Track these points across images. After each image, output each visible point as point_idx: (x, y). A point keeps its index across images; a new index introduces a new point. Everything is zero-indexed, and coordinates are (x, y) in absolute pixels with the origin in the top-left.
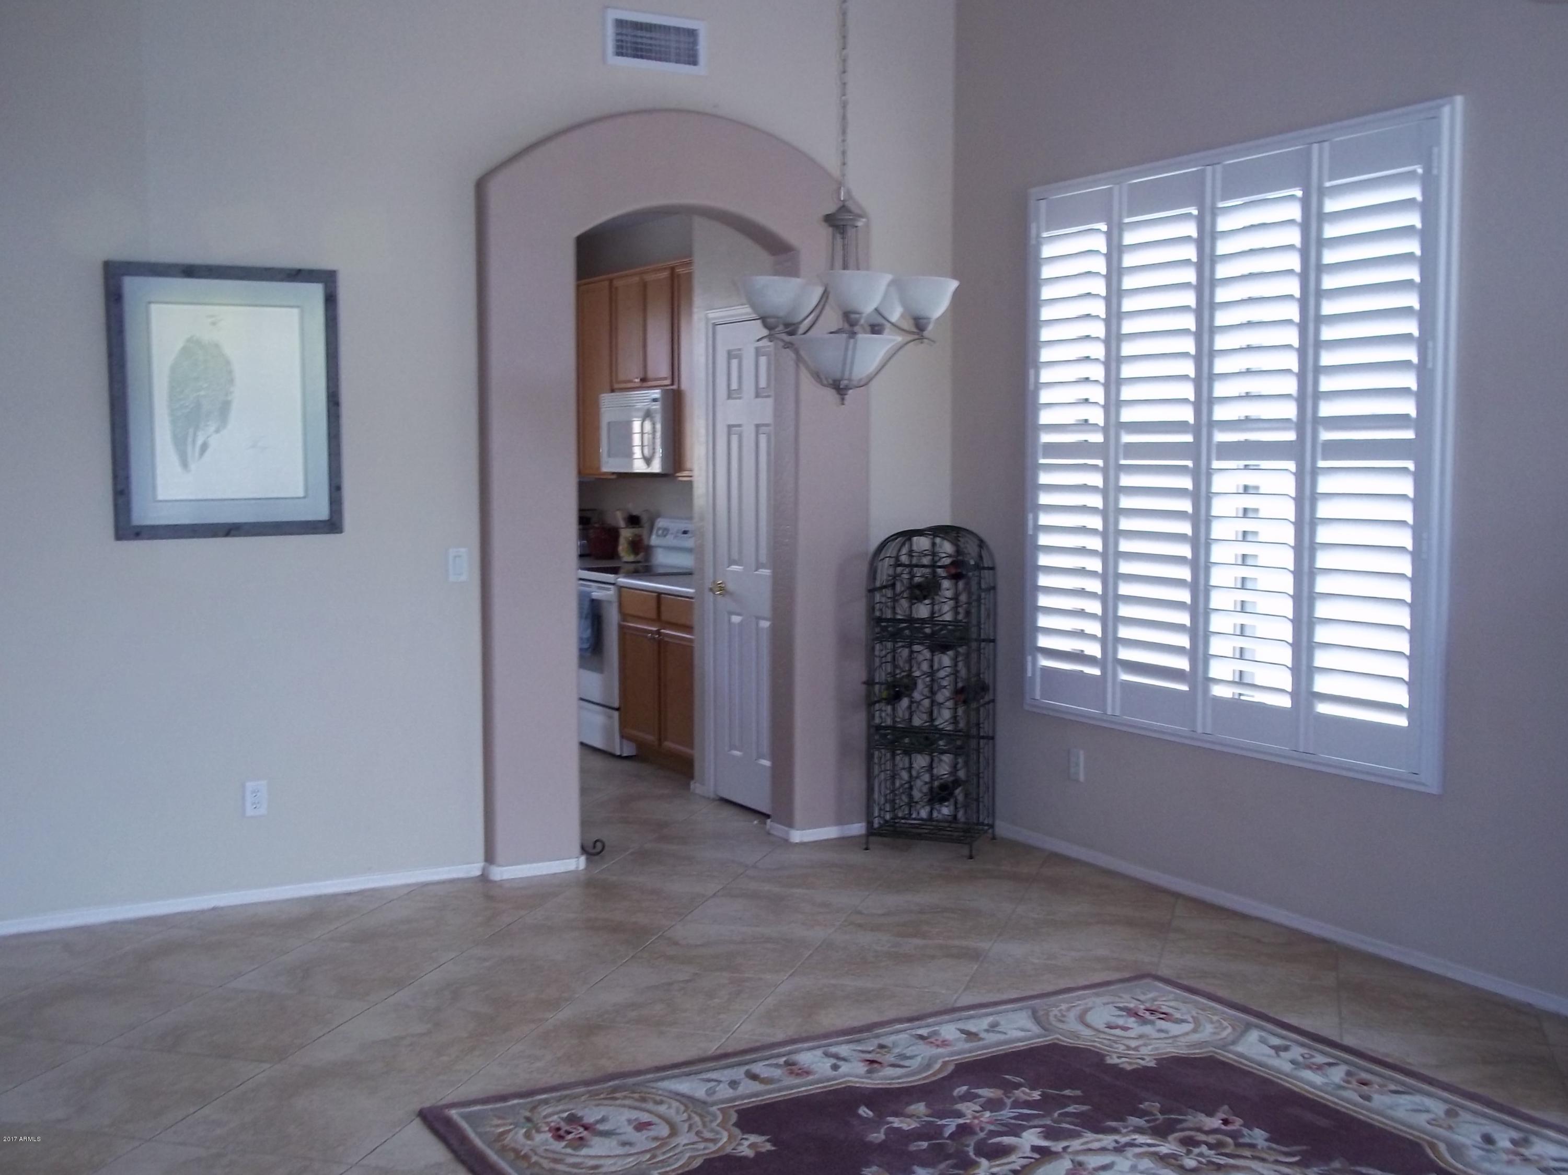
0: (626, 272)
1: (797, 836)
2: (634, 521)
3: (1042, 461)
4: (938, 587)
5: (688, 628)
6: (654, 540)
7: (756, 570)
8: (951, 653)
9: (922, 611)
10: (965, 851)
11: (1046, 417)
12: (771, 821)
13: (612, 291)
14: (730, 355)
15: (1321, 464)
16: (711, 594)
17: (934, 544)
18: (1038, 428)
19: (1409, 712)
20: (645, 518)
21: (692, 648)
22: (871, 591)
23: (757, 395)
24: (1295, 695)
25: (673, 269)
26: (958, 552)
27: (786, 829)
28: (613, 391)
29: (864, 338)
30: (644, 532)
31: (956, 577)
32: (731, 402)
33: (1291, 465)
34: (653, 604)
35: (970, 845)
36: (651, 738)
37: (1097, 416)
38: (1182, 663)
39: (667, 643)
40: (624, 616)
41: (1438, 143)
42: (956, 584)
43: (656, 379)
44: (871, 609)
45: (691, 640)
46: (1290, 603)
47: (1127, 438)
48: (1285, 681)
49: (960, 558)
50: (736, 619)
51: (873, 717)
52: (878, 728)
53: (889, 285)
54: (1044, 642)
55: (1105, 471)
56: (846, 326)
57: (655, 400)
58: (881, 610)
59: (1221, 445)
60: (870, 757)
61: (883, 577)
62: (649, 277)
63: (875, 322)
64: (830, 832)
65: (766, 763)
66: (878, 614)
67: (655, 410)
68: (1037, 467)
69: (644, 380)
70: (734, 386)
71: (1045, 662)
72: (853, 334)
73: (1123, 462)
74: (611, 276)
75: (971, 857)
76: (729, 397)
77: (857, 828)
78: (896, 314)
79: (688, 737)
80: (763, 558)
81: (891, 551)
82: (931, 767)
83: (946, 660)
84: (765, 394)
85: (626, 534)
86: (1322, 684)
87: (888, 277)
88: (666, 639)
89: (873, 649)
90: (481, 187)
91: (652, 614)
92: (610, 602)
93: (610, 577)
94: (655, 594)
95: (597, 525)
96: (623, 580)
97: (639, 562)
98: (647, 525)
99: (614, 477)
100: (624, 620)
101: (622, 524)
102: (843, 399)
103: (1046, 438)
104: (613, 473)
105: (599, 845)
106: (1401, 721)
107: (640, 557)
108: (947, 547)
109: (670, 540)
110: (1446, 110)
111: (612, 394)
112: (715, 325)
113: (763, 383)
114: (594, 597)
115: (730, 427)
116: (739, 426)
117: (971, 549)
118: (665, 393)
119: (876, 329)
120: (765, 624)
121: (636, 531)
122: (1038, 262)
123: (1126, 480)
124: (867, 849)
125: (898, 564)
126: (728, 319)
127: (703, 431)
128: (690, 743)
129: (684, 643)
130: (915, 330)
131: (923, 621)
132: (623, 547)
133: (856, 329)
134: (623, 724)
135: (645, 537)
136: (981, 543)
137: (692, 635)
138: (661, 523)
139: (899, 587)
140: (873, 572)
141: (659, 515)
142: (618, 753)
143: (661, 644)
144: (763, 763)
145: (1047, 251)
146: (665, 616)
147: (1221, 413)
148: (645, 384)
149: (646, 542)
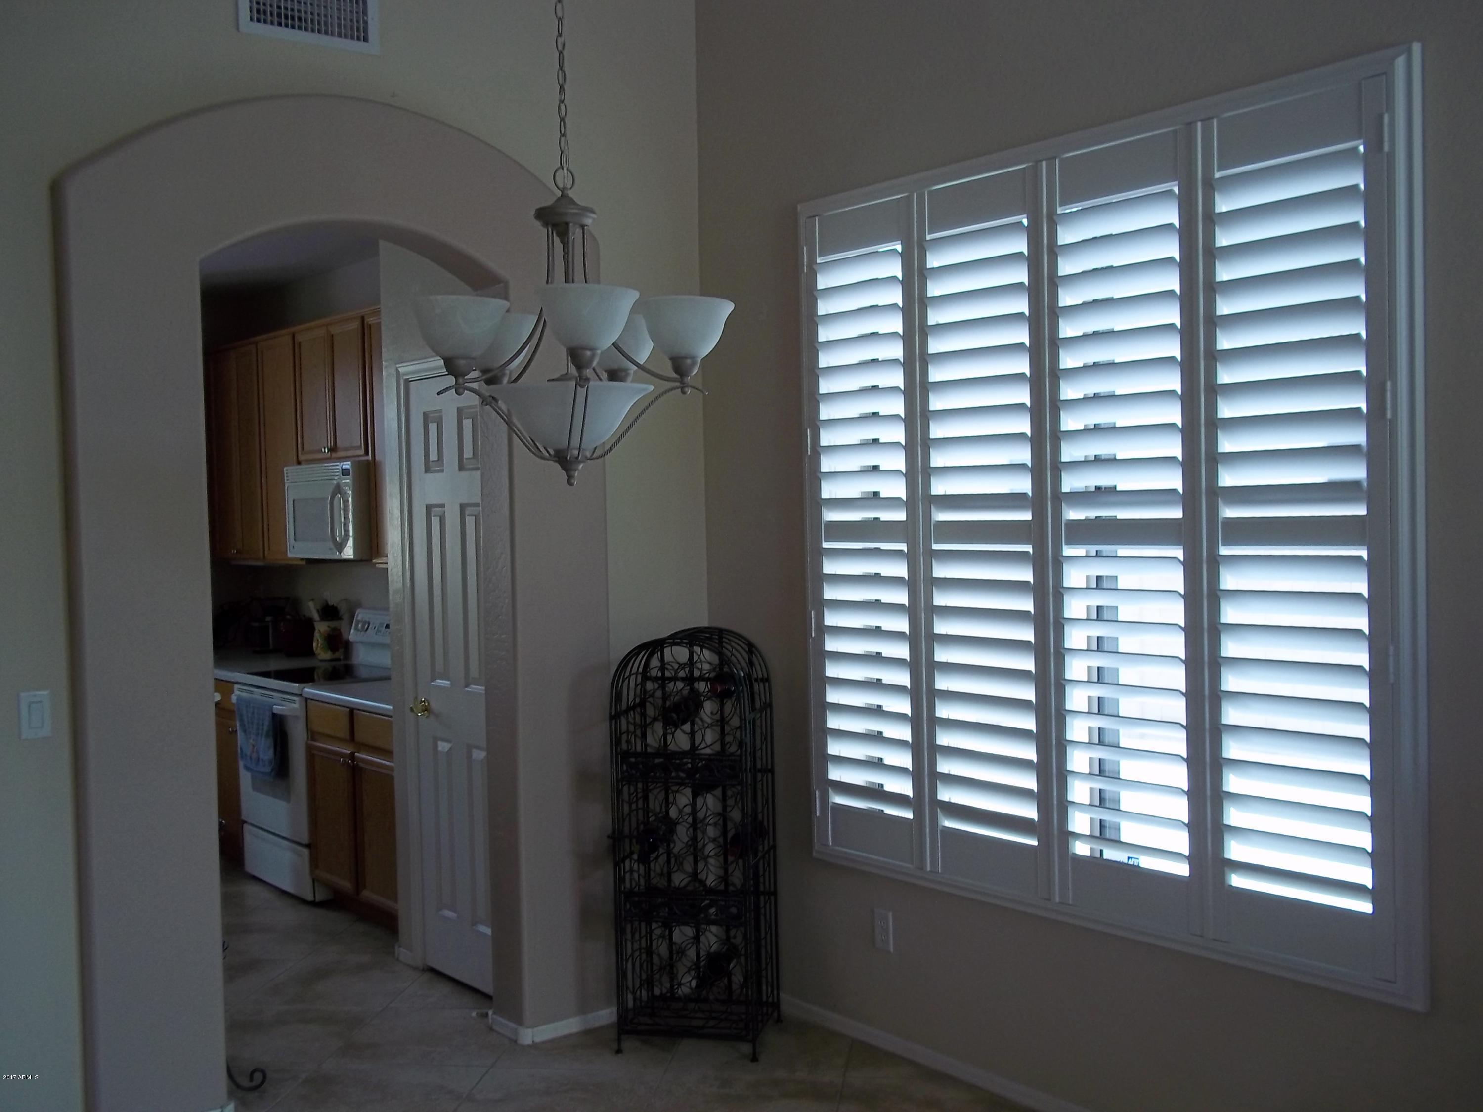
0: (308, 325)
1: (528, 1036)
2: (330, 612)
3: (825, 545)
4: (699, 706)
5: (387, 753)
6: (353, 635)
7: (467, 686)
8: (718, 792)
9: (680, 741)
10: (746, 1048)
11: (828, 491)
12: (494, 1013)
13: (296, 347)
14: (426, 418)
15: (1224, 551)
16: (412, 714)
17: (691, 654)
18: (819, 503)
19: (1374, 894)
20: (343, 608)
21: (392, 778)
22: (614, 717)
23: (461, 468)
24: (1194, 859)
25: (363, 319)
26: (723, 661)
27: (513, 1025)
28: (299, 463)
29: (599, 386)
30: (343, 625)
31: (722, 697)
32: (429, 475)
33: (1178, 553)
34: (344, 722)
35: (753, 1042)
36: (346, 885)
37: (897, 489)
38: (1029, 811)
39: (361, 769)
40: (313, 735)
41: (1390, 106)
42: (722, 705)
43: (346, 449)
44: (615, 739)
45: (391, 769)
46: (1183, 735)
47: (942, 516)
48: (1181, 841)
49: (726, 669)
50: (443, 747)
51: (623, 880)
52: (630, 894)
53: (633, 311)
54: (835, 774)
55: (911, 558)
56: (573, 370)
57: (345, 472)
58: (628, 742)
59: (1074, 525)
60: (620, 931)
61: (630, 696)
62: (335, 330)
63: (615, 366)
64: (570, 1026)
65: (488, 931)
66: (624, 746)
67: (346, 484)
68: (820, 554)
69: (333, 450)
70: (433, 456)
71: (840, 800)
72: (582, 381)
73: (935, 547)
74: (292, 329)
75: (754, 1059)
76: (427, 470)
77: (606, 1015)
78: (644, 352)
79: (391, 888)
80: (474, 671)
81: (637, 664)
82: (697, 938)
83: (710, 802)
84: (471, 466)
85: (322, 628)
86: (1235, 850)
87: (631, 297)
88: (361, 764)
89: (620, 792)
90: (56, 191)
91: (344, 733)
92: (296, 717)
93: (294, 687)
94: (348, 710)
95: (288, 617)
96: (309, 690)
97: (338, 660)
98: (346, 617)
99: (304, 563)
100: (313, 739)
101: (316, 616)
102: (570, 477)
103: (831, 516)
104: (302, 559)
105: (258, 1077)
106: (1366, 907)
107: (339, 654)
108: (706, 658)
109: (371, 635)
110: (1400, 63)
111: (299, 467)
112: (407, 382)
113: (468, 453)
114: (275, 711)
115: (429, 508)
116: (443, 506)
117: (739, 656)
118: (357, 465)
119: (615, 375)
120: (479, 755)
121: (334, 624)
122: (813, 295)
123: (940, 571)
124: (619, 1051)
125: (645, 677)
126: (423, 374)
127: (397, 513)
128: (394, 896)
129: (383, 771)
130: (675, 375)
131: (684, 754)
132: (318, 644)
133: (588, 372)
134: (314, 863)
135: (344, 630)
136: (751, 648)
137: (392, 762)
138: (360, 615)
139: (650, 712)
140: (616, 696)
141: (359, 605)
142: (310, 898)
143: (355, 770)
144: (481, 930)
145: (823, 282)
146: (360, 736)
147: (1070, 483)
148: (334, 455)
149: (345, 636)
